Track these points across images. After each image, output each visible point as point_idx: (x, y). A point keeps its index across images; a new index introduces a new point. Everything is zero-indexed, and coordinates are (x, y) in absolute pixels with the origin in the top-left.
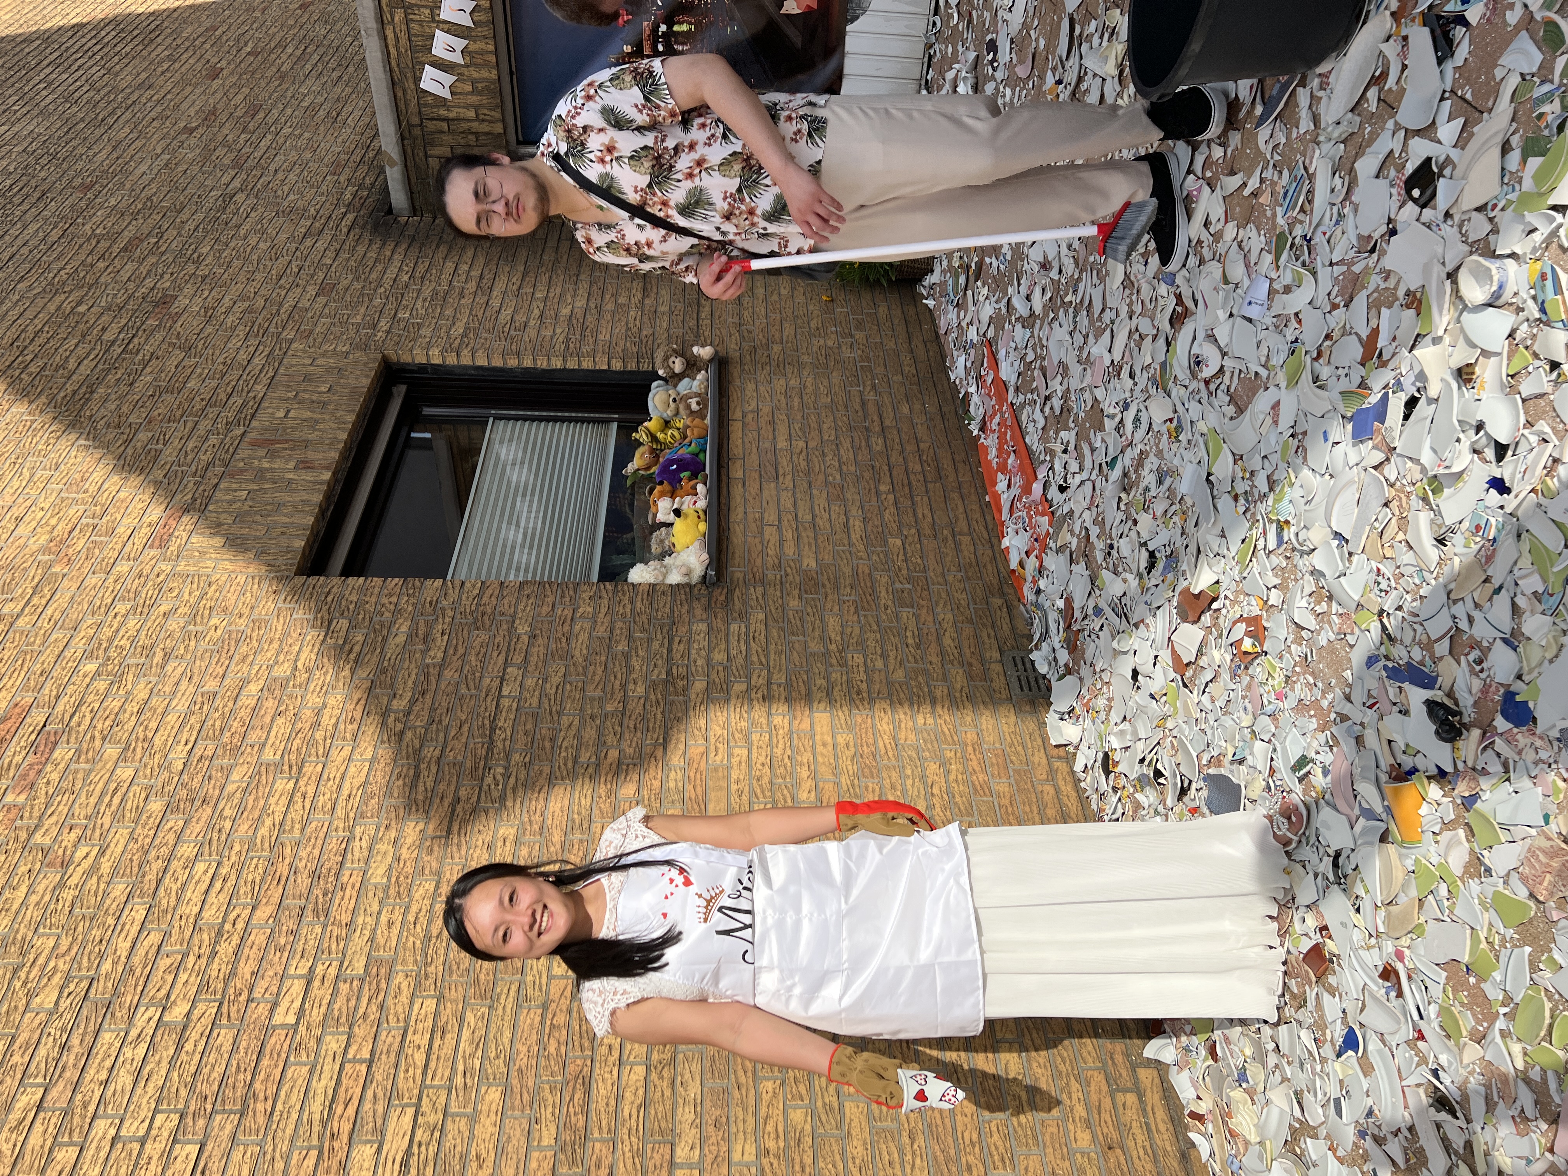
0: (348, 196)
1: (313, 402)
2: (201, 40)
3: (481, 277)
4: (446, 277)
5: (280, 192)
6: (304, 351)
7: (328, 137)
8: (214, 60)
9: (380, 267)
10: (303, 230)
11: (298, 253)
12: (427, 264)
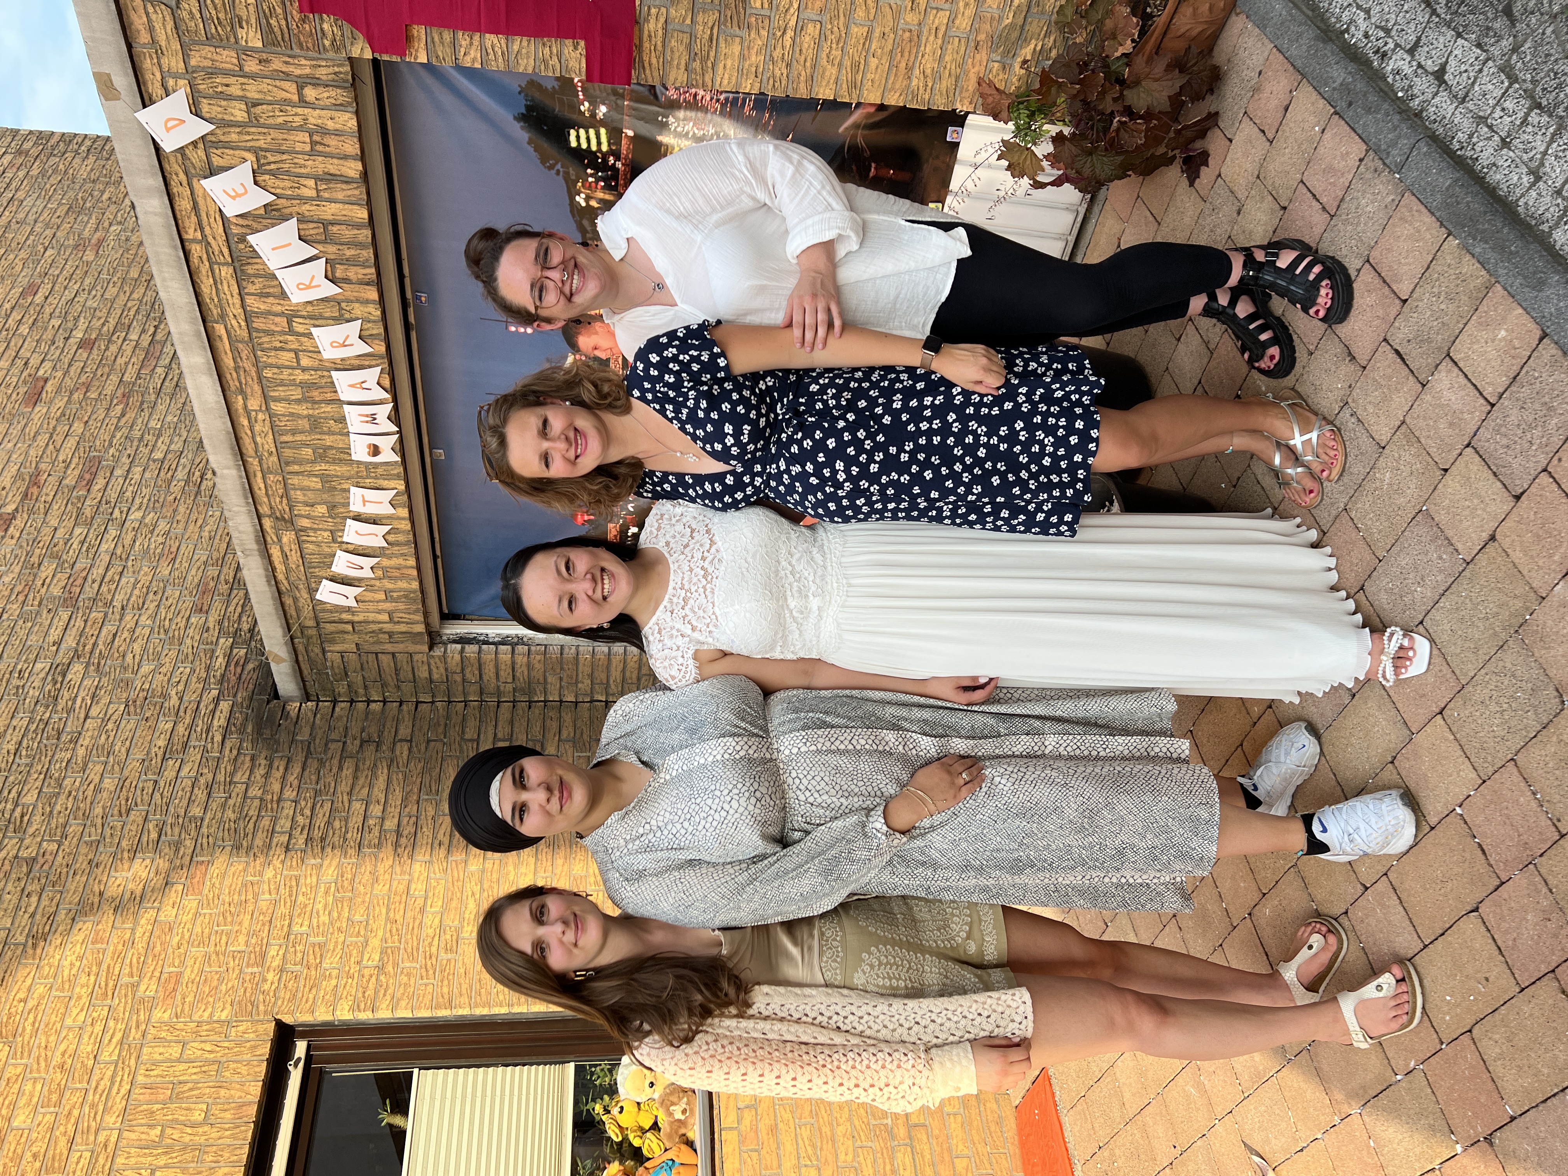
0: (220, 661)
1: (185, 1148)
2: (16, 316)
3: (399, 834)
4: (353, 835)
5: (129, 658)
6: (171, 1027)
7: (191, 527)
8: (34, 361)
9: (266, 822)
10: (162, 743)
11: (157, 795)
12: (327, 806)
